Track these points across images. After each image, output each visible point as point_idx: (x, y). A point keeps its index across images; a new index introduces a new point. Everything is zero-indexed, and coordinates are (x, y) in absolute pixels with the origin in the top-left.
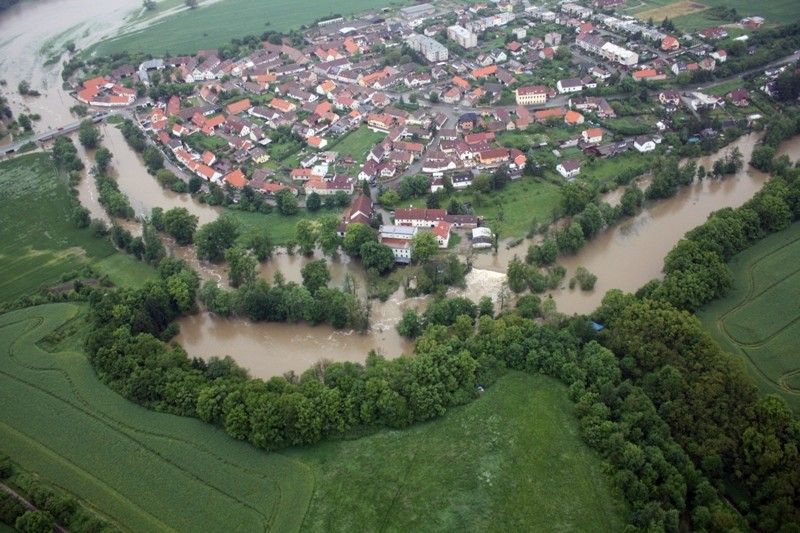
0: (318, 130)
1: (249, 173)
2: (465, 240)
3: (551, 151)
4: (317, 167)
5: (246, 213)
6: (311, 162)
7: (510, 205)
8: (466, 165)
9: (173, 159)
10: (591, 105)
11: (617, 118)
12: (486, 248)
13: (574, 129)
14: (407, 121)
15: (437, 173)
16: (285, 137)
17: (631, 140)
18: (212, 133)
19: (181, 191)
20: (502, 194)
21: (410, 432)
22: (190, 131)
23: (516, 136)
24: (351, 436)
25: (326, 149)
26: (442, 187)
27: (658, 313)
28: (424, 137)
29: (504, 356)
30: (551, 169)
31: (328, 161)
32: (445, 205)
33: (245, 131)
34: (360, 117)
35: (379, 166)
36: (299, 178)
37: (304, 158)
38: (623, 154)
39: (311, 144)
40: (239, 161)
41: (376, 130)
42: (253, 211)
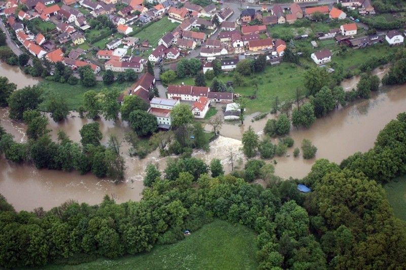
0: (128, 20)
1: (67, 52)
2: (220, 113)
3: (310, 42)
4: (119, 49)
5: (58, 83)
6: (115, 45)
7: (264, 86)
8: (236, 52)
9: (14, 39)
10: (355, 3)
11: (376, 15)
12: (235, 120)
13: (336, 23)
14: (199, 15)
15: (211, 57)
16: (101, 24)
17: (383, 34)
18: (47, 19)
19: (13, 64)
20: (260, 76)
21: (120, 262)
22: (32, 16)
23: (284, 29)
24: (72, 262)
25: (131, 35)
26: (211, 69)
27: (349, 180)
28: (209, 28)
29: (211, 207)
30: (306, 57)
31: (129, 45)
32: (210, 84)
33: (72, 18)
34: (163, 10)
35: (166, 50)
36: (103, 57)
37: (111, 42)
38: (373, 46)
39: (120, 30)
40: (61, 42)
41: (173, 21)
42: (63, 83)
